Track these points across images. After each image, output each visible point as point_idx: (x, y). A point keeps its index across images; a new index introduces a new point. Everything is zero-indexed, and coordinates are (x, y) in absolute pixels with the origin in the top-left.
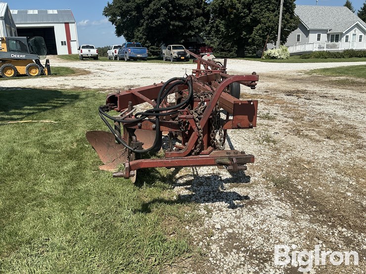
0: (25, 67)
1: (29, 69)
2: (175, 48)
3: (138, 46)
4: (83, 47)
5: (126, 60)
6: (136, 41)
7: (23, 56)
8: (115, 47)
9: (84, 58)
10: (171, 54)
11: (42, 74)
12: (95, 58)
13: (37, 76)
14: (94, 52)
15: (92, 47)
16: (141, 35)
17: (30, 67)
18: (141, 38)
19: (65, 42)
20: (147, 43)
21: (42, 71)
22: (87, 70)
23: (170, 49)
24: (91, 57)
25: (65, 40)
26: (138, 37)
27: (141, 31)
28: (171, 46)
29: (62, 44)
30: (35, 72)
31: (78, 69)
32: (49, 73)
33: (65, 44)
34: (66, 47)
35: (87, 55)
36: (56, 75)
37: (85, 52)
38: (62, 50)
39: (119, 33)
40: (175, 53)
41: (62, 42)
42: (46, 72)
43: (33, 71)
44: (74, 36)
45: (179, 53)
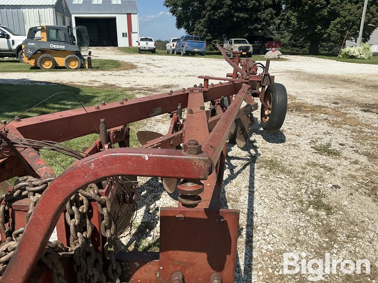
0: (64, 59)
1: (68, 61)
2: (236, 42)
3: (196, 39)
4: (142, 40)
5: (182, 54)
6: (196, 34)
7: (63, 47)
8: (174, 41)
9: (141, 51)
10: (232, 49)
11: (82, 67)
12: (152, 51)
13: (76, 69)
14: (151, 45)
15: (151, 40)
16: (202, 28)
17: (69, 58)
18: (202, 31)
19: (126, 34)
20: (209, 36)
21: (82, 64)
22: (135, 64)
23: (231, 43)
24: (149, 50)
25: (127, 32)
26: (198, 30)
27: (201, 24)
28: (233, 39)
29: (123, 36)
30: (74, 64)
31: (126, 63)
32: (90, 67)
33: (126, 36)
34: (127, 39)
35: (145, 48)
36: (97, 68)
37: (143, 44)
38: (122, 42)
39: (179, 26)
40: (236, 47)
41: (123, 34)
42: (87, 65)
43: (73, 63)
44: (135, 27)
45: (240, 48)
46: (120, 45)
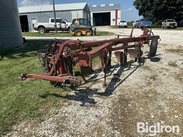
0: (85, 31)
1: (87, 33)
2: (168, 21)
3: (147, 20)
4: (121, 22)
5: (139, 28)
6: (148, 18)
7: (85, 27)
8: (136, 21)
9: (120, 27)
10: (166, 25)
11: (92, 35)
12: (126, 27)
13: (89, 36)
14: (125, 24)
15: (125, 22)
16: (151, 15)
17: (87, 31)
18: (151, 16)
19: (115, 19)
20: (154, 19)
21: (92, 33)
22: (114, 33)
23: (165, 22)
24: (124, 27)
26: (149, 16)
27: (151, 13)
29: (113, 21)
30: (89, 34)
31: (111, 33)
32: (95, 35)
33: (115, 20)
34: (115, 22)
35: (122, 25)
36: (98, 35)
37: (121, 24)
38: (113, 23)
39: (140, 14)
40: (168, 24)
41: (113, 19)
42: (94, 34)
43: (88, 33)
44: (119, 16)
45: (170, 24)
46: (111, 25)
